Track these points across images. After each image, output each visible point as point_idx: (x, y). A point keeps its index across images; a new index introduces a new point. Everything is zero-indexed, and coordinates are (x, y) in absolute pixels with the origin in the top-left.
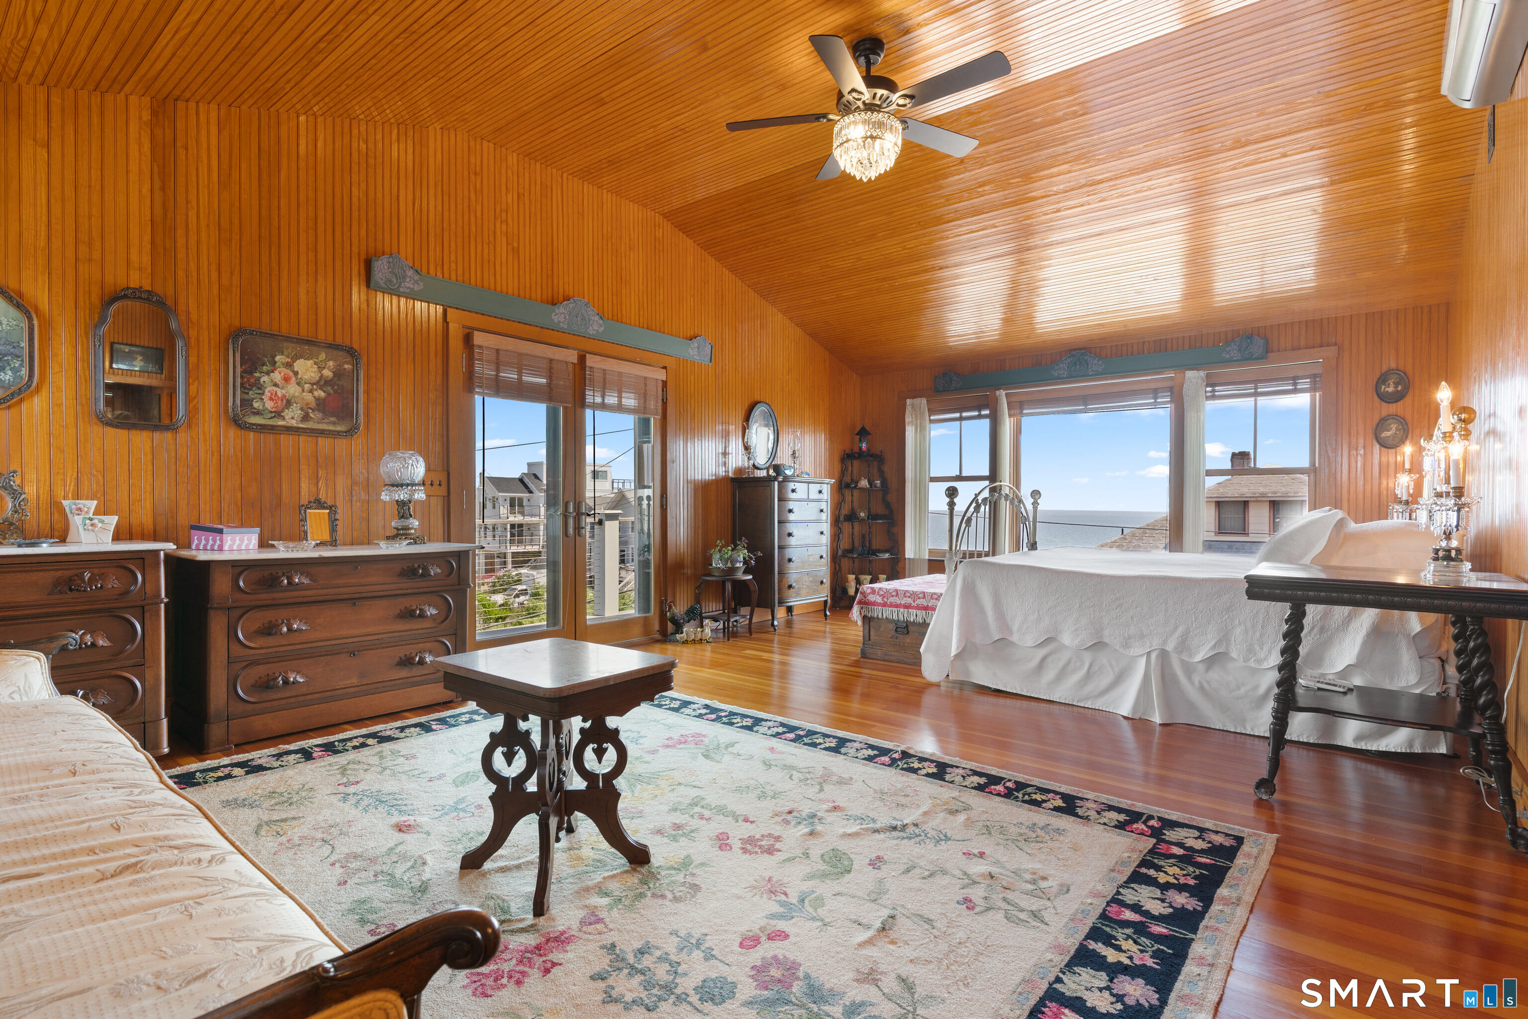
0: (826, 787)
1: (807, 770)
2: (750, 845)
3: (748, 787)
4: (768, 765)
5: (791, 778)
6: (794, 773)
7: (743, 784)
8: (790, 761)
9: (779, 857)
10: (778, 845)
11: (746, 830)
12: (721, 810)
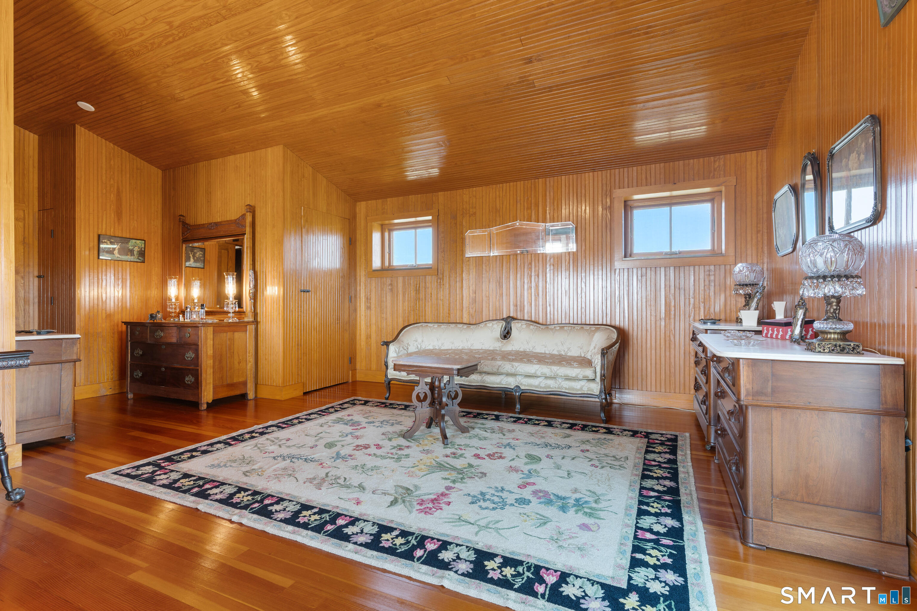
0: (324, 475)
1: (334, 485)
2: (367, 447)
3: (372, 470)
4: (361, 487)
5: (345, 479)
6: (343, 483)
7: (375, 471)
8: (344, 493)
9: (355, 445)
10: (355, 448)
11: (368, 451)
12: (383, 457)
